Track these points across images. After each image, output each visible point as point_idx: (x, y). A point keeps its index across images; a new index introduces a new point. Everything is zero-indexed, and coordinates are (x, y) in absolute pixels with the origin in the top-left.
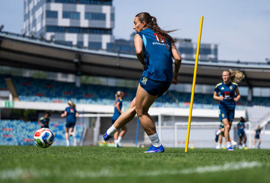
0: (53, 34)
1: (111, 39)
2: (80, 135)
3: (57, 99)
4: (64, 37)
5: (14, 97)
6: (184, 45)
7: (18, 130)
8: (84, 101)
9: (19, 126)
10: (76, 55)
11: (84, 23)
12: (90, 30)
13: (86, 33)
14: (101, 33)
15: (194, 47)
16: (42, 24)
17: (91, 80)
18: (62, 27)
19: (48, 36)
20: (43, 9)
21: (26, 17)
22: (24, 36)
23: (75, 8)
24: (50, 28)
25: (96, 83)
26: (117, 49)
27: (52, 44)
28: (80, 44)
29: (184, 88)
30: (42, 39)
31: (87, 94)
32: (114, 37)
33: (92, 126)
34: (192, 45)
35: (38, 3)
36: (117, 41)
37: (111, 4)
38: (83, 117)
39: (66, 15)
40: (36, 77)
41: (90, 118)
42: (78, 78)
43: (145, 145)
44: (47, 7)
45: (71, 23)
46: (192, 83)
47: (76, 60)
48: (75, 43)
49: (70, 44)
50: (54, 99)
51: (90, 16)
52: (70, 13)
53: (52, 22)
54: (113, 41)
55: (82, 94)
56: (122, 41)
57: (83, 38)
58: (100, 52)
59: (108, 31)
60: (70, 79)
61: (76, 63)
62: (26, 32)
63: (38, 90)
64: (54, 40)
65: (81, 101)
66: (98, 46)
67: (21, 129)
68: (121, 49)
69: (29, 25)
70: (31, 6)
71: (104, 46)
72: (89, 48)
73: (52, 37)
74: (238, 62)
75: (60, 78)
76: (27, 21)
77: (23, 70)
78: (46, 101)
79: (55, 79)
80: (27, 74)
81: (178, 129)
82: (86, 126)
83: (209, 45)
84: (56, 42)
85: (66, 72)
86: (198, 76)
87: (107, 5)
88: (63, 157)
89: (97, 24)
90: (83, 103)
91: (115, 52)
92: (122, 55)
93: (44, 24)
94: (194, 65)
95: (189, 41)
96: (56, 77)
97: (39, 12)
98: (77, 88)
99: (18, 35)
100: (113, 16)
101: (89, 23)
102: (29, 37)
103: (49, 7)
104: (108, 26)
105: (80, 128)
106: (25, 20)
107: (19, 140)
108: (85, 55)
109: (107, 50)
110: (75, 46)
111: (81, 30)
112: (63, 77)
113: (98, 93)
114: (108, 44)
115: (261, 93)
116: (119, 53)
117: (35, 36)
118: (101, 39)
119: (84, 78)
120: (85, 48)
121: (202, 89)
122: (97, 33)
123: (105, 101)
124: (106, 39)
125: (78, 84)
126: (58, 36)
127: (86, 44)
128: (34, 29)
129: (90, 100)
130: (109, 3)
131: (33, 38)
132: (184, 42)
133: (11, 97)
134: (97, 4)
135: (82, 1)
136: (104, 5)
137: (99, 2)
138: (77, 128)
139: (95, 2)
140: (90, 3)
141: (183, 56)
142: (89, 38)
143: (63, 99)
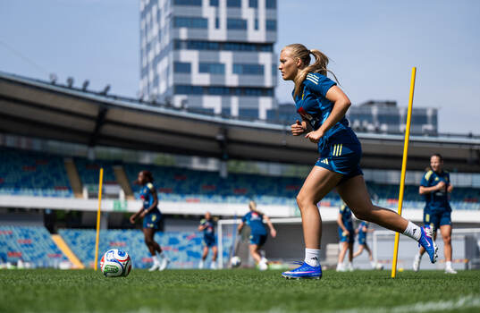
0: (184, 97)
1: (273, 103)
2: (228, 251)
3: (192, 197)
4: (201, 102)
5: (127, 194)
6: (385, 110)
7: (134, 245)
8: (233, 199)
9: (136, 239)
10: (221, 129)
11: (232, 80)
12: (241, 91)
13: (235, 94)
14: (257, 95)
15: (402, 113)
16: (167, 83)
17: (244, 167)
18: (198, 87)
19: (178, 100)
20: (169, 62)
21: (144, 72)
22: (141, 101)
23: (218, 57)
24: (180, 89)
25: (251, 171)
26: (283, 119)
27: (184, 113)
28: (226, 112)
29: (386, 177)
30: (169, 105)
31: (237, 188)
32: (277, 100)
34: (398, 110)
35: (161, 52)
36: (282, 106)
37: (272, 51)
39: (204, 68)
40: (160, 163)
42: (224, 164)
43: (327, 266)
44: (174, 56)
45: (211, 80)
46: (400, 169)
47: (220, 137)
48: (218, 110)
49: (210, 112)
50: (188, 197)
51: (241, 68)
52: (210, 64)
53: (182, 79)
54: (276, 107)
55: (229, 188)
56: (289, 106)
57: (229, 103)
58: (256, 124)
59: (268, 92)
60: (212, 165)
61: (220, 142)
62: (143, 97)
63: (162, 184)
64: (186, 106)
65: (229, 199)
66: (251, 114)
67: (138, 243)
68: (288, 119)
69: (149, 85)
70: (151, 55)
71: (263, 115)
72: (240, 118)
73: (184, 102)
74: (470, 136)
75: (196, 164)
76: (146, 78)
77: (140, 153)
78: (175, 201)
79: (188, 166)
80: (147, 158)
81: (379, 240)
83: (425, 110)
84: (189, 110)
85: (204, 155)
86: (409, 158)
87: (267, 51)
88: (207, 288)
89: (251, 81)
90: (232, 202)
91: (280, 123)
93: (171, 83)
94: (403, 141)
95: (393, 104)
96: (190, 162)
97: (164, 64)
98: (222, 180)
99: (132, 100)
100: (274, 68)
101: (240, 80)
102: (148, 104)
103: (179, 56)
104: (268, 83)
105: (228, 240)
106: (142, 77)
109: (268, 120)
110: (218, 115)
111: (227, 90)
112: (201, 162)
113: (254, 187)
114: (268, 111)
116: (286, 124)
117: (158, 101)
118: (257, 103)
119: (232, 164)
121: (414, 178)
122: (251, 95)
123: (265, 198)
124: (265, 104)
125: (224, 174)
126: (193, 101)
127: (235, 112)
128: (155, 91)
129: (242, 198)
130: (269, 49)
131: (154, 104)
132: (385, 107)
133: (122, 194)
134: (250, 50)
135: (227, 46)
136: (262, 51)
137: (253, 48)
138: (223, 241)
139: (248, 47)
140: (240, 50)
141: (384, 127)
142: (240, 103)
143: (201, 198)
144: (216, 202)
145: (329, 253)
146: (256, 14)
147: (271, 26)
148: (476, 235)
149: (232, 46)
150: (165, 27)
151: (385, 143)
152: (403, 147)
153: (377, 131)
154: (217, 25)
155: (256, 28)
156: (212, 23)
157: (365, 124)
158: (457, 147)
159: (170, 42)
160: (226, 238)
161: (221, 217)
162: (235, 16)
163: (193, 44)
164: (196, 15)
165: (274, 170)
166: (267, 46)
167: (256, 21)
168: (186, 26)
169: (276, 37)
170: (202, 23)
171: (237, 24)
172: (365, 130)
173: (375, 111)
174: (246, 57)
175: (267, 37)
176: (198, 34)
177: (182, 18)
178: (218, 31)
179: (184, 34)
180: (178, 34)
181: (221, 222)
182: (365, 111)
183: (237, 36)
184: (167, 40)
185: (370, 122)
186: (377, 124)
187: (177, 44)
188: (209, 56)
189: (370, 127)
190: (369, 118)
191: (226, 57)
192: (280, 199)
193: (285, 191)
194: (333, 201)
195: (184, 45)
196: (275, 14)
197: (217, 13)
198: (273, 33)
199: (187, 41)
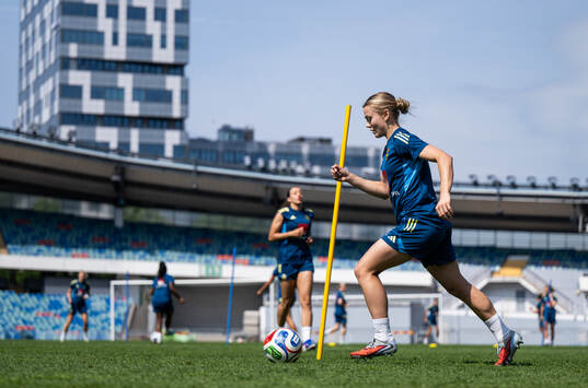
0: (73, 128)
1: (182, 138)
2: (122, 318)
3: (80, 251)
4: (94, 134)
6: (319, 149)
7: (5, 309)
8: (131, 253)
9: (7, 301)
10: (116, 168)
11: (132, 108)
12: (143, 121)
13: (136, 126)
14: (162, 127)
15: (337, 152)
16: (52, 110)
17: (143, 215)
18: (89, 116)
19: (64, 132)
20: (54, 82)
21: (23, 96)
22: (18, 132)
23: (116, 80)
24: (66, 118)
25: (153, 220)
26: (193, 157)
27: (72, 148)
28: (124, 147)
29: (318, 231)
30: (53, 138)
31: (135, 241)
32: (187, 135)
33: (145, 302)
34: (333, 148)
35: (45, 71)
36: (193, 141)
37: (182, 74)
38: (128, 286)
39: (97, 93)
40: (40, 208)
41: (142, 287)
42: (120, 212)
43: (243, 337)
44: (61, 77)
45: (106, 107)
46: (331, 220)
47: (115, 178)
48: (114, 145)
49: (105, 147)
50: (74, 251)
51: (143, 95)
52: (105, 88)
53: (71, 106)
54: (186, 142)
55: (126, 240)
56: (203, 141)
57: (129, 136)
58: (161, 163)
59: (177, 123)
60: (105, 212)
61: (116, 184)
62: (22, 125)
63: (43, 234)
64: (74, 139)
65: (125, 254)
66: (155, 150)
67: (11, 307)
68: (200, 157)
69: (28, 111)
70: (33, 76)
71: (169, 152)
72: (141, 155)
73: (71, 134)
75: (85, 210)
76: (25, 104)
77: (16, 196)
78: (58, 255)
79: (76, 213)
80: (24, 203)
82: (132, 301)
83: (365, 150)
84: (78, 144)
85: (96, 200)
86: (341, 207)
87: (175, 74)
89: (155, 109)
90: (128, 258)
91: (189, 163)
92: (201, 169)
93: (56, 111)
94: (335, 187)
95: (328, 141)
96: (79, 208)
97: (47, 88)
98: (117, 231)
99: (7, 131)
100: (185, 95)
101: (141, 109)
102: (27, 135)
103: (67, 78)
104: (176, 113)
105: (122, 305)
106: (20, 102)
107: (7, 327)
108: (132, 168)
109: (175, 159)
110: (114, 151)
111: (126, 121)
112: (91, 209)
113: (156, 239)
114: (176, 148)
116: (197, 164)
117: (38, 132)
118: (163, 137)
119: (130, 211)
120: (133, 155)
121: (351, 233)
122: (155, 127)
123: (169, 254)
124: (172, 138)
125: (119, 223)
126: (83, 133)
127: (134, 148)
128: (37, 120)
129: (141, 253)
130: (178, 70)
131: (35, 135)
132: (318, 145)
134: (156, 73)
135: (127, 66)
136: (169, 73)
137: (159, 69)
138: (116, 305)
139: (153, 69)
140: (143, 72)
141: (316, 170)
142: (141, 136)
143: (91, 252)
144: (110, 257)
145: (246, 321)
146: (164, 29)
147: (182, 43)
148: (423, 302)
149: (133, 67)
150: (50, 41)
151: (317, 188)
152: (334, 193)
153: (308, 174)
154: (115, 41)
155: (163, 45)
156: (108, 38)
157: (293, 165)
159: (56, 61)
160: (120, 301)
161: (114, 277)
162: (137, 31)
163: (84, 63)
164: (89, 28)
165: (182, 219)
166: (177, 68)
167: (163, 38)
168: (77, 41)
169: (187, 57)
170: (98, 38)
171: (139, 40)
172: (293, 173)
173: (305, 149)
174: (150, 81)
175: (176, 57)
176: (90, 51)
177: (71, 31)
178: (115, 49)
179: (73, 50)
180: (67, 50)
181: (113, 283)
182: (295, 150)
183: (139, 55)
184: (52, 57)
185: (300, 162)
186: (307, 165)
187: (65, 63)
188: (104, 78)
189: (300, 169)
190: (298, 157)
191: (125, 81)
192: (188, 255)
193: (194, 245)
194: (253, 258)
195: (73, 64)
196: (188, 29)
197: (115, 26)
198: (183, 53)
199: (77, 59)
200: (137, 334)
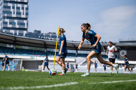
0: (6, 30)
1: (27, 32)
2: (15, 67)
4: (10, 31)
6: (53, 35)
8: (17, 54)
10: (14, 38)
11: (17, 26)
12: (19, 29)
13: (18, 30)
14: (23, 30)
15: (57, 35)
16: (2, 26)
17: (19, 47)
18: (9, 28)
19: (4, 31)
20: (2, 21)
23: (14, 21)
24: (4, 28)
25: (21, 48)
26: (29, 36)
27: (5, 34)
28: (15, 34)
29: (53, 50)
30: (2, 32)
31: (18, 52)
32: (28, 32)
33: (19, 64)
34: (56, 35)
36: (29, 33)
37: (27, 20)
38: (16, 60)
39: (10, 23)
41: (19, 61)
42: (15, 46)
43: (38, 71)
44: (3, 20)
45: (12, 26)
47: (14, 40)
48: (14, 33)
49: (12, 34)
51: (19, 24)
52: (12, 22)
53: (5, 26)
54: (28, 33)
55: (16, 52)
56: (31, 33)
57: (17, 32)
58: (23, 37)
59: (26, 29)
60: (12, 46)
61: (14, 41)
64: (6, 32)
65: (16, 54)
66: (22, 34)
68: (30, 36)
71: (24, 35)
72: (19, 35)
73: (5, 31)
74: (73, 41)
75: (8, 46)
78: (3, 54)
79: (6, 46)
81: (51, 65)
82: (17, 63)
84: (7, 33)
85: (10, 44)
87: (26, 20)
89: (22, 27)
91: (28, 37)
92: (30, 38)
93: (2, 27)
94: (56, 42)
95: (55, 33)
96: (7, 45)
98: (14, 50)
100: (27, 24)
101: (19, 27)
103: (5, 20)
104: (26, 27)
105: (15, 64)
108: (17, 38)
109: (25, 36)
110: (14, 34)
111: (16, 29)
112: (9, 46)
113: (22, 52)
114: (26, 34)
115: (81, 52)
116: (30, 37)
118: (23, 32)
119: (17, 46)
120: (17, 35)
122: (22, 30)
123: (24, 54)
124: (25, 32)
125: (15, 48)
126: (8, 31)
127: (18, 34)
129: (19, 54)
132: (53, 34)
134: (22, 20)
135: (16, 18)
136: (24, 20)
137: (23, 19)
138: (14, 64)
139: (21, 19)
140: (19, 19)
141: (53, 39)
142: (19, 32)
143: (9, 54)
144: (13, 55)
145: (39, 67)
146: (23, 11)
147: (27, 14)
148: (73, 64)
149: (17, 18)
150: (1, 13)
151: (53, 42)
152: (56, 43)
153: (51, 40)
154: (14, 13)
155: (23, 14)
156: (13, 13)
157: (48, 38)
158: (69, 44)
159: (2, 17)
160: (14, 63)
161: (13, 59)
162: (19, 11)
163: (8, 18)
164: (9, 11)
165: (27, 48)
166: (26, 19)
167: (23, 13)
168: (6, 13)
169: (28, 17)
170: (11, 13)
171: (19, 13)
172: (48, 39)
173: (51, 35)
174: (21, 21)
175: (26, 17)
176: (9, 15)
177: (5, 11)
178: (14, 15)
179: (6, 15)
180: (5, 15)
181: (13, 60)
182: (49, 35)
183: (19, 16)
184: (2, 16)
185: (50, 37)
186: (51, 38)
187: (4, 17)
188: (12, 21)
189: (50, 39)
190: (49, 36)
191: (16, 21)
192: (28, 55)
193: (29, 53)
194: (40, 55)
195: (6, 18)
196: (28, 11)
197: (14, 10)
199: (7, 17)
200: (18, 70)
